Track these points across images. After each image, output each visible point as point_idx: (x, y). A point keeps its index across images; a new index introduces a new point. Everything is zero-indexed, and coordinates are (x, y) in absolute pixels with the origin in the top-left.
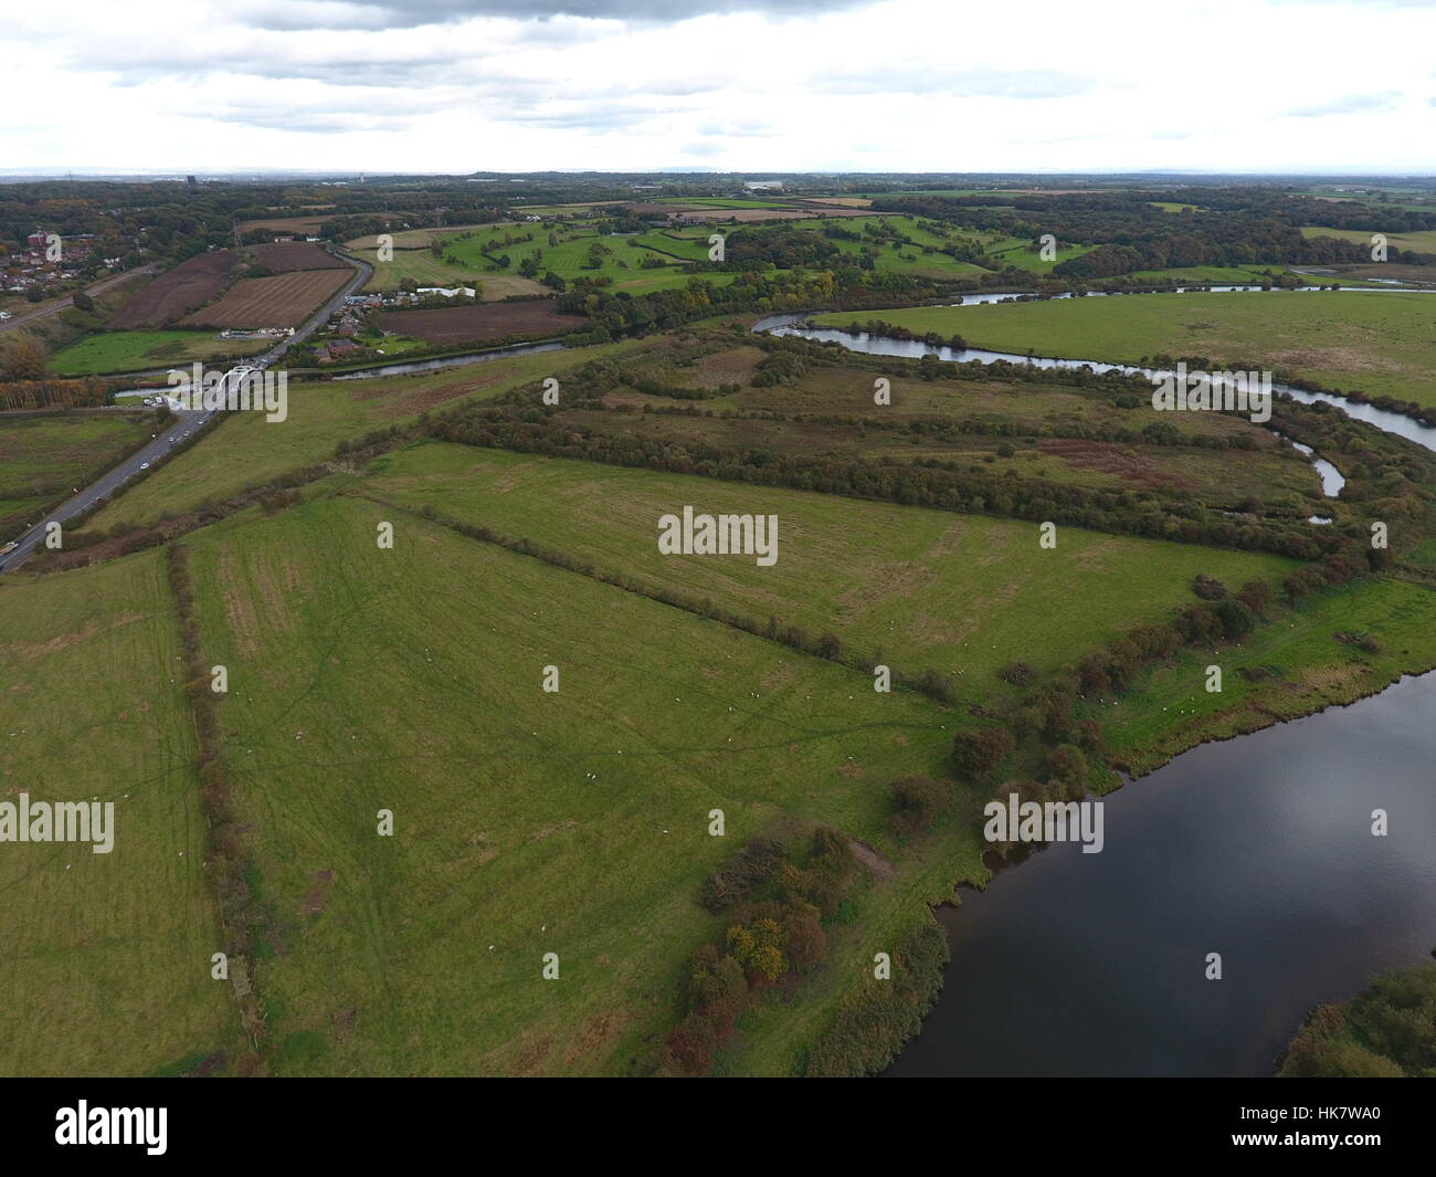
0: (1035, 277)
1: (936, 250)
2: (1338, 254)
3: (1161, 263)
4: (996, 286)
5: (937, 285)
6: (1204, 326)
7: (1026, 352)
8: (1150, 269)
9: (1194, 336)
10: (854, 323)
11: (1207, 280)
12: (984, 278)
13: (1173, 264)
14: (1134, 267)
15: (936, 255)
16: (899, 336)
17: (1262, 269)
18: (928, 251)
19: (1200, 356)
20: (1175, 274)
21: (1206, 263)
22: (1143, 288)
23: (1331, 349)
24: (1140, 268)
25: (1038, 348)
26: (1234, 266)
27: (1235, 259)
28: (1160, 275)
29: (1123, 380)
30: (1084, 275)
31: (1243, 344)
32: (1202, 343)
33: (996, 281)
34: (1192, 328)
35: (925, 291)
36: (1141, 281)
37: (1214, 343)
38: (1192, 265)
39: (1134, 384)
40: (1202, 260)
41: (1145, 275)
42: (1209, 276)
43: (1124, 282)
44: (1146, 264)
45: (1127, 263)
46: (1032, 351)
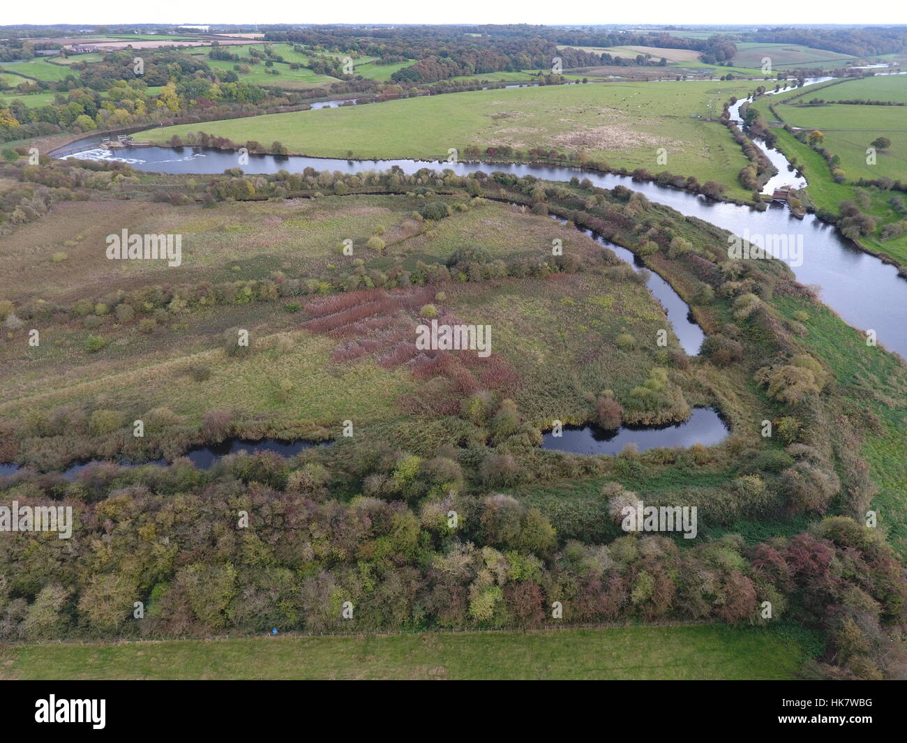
0: (376, 84)
1: (302, 66)
2: (579, 60)
3: (471, 71)
4: (343, 92)
5: (288, 94)
6: (504, 116)
7: (345, 155)
8: (464, 74)
9: (497, 125)
10: (175, 137)
11: (503, 81)
12: (334, 86)
13: (479, 71)
14: (453, 74)
15: (301, 70)
16: (222, 148)
17: (537, 72)
18: (294, 67)
19: (504, 145)
20: (481, 78)
21: (500, 69)
22: (457, 89)
23: (601, 128)
24: (457, 75)
25: (357, 149)
26: (519, 71)
27: (518, 66)
28: (470, 79)
29: (433, 179)
30: (415, 81)
31: (536, 130)
32: (504, 131)
33: (344, 88)
34: (495, 118)
35: (277, 101)
36: (457, 84)
37: (514, 131)
38: (491, 71)
39: (444, 184)
40: (497, 67)
41: (459, 79)
42: (504, 78)
43: (445, 85)
44: (461, 71)
45: (447, 71)
46: (350, 153)
